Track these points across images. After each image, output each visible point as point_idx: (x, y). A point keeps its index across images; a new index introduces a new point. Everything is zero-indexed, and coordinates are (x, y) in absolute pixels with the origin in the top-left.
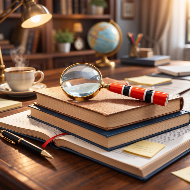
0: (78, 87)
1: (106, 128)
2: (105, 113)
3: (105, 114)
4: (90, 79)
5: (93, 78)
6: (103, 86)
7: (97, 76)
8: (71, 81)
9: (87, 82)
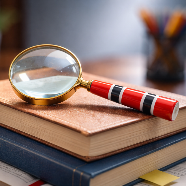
0: (40, 82)
1: (85, 157)
2: (85, 129)
3: (85, 131)
4: (61, 70)
5: (66, 68)
6: (81, 83)
7: (73, 65)
8: (29, 72)
9: (55, 75)
